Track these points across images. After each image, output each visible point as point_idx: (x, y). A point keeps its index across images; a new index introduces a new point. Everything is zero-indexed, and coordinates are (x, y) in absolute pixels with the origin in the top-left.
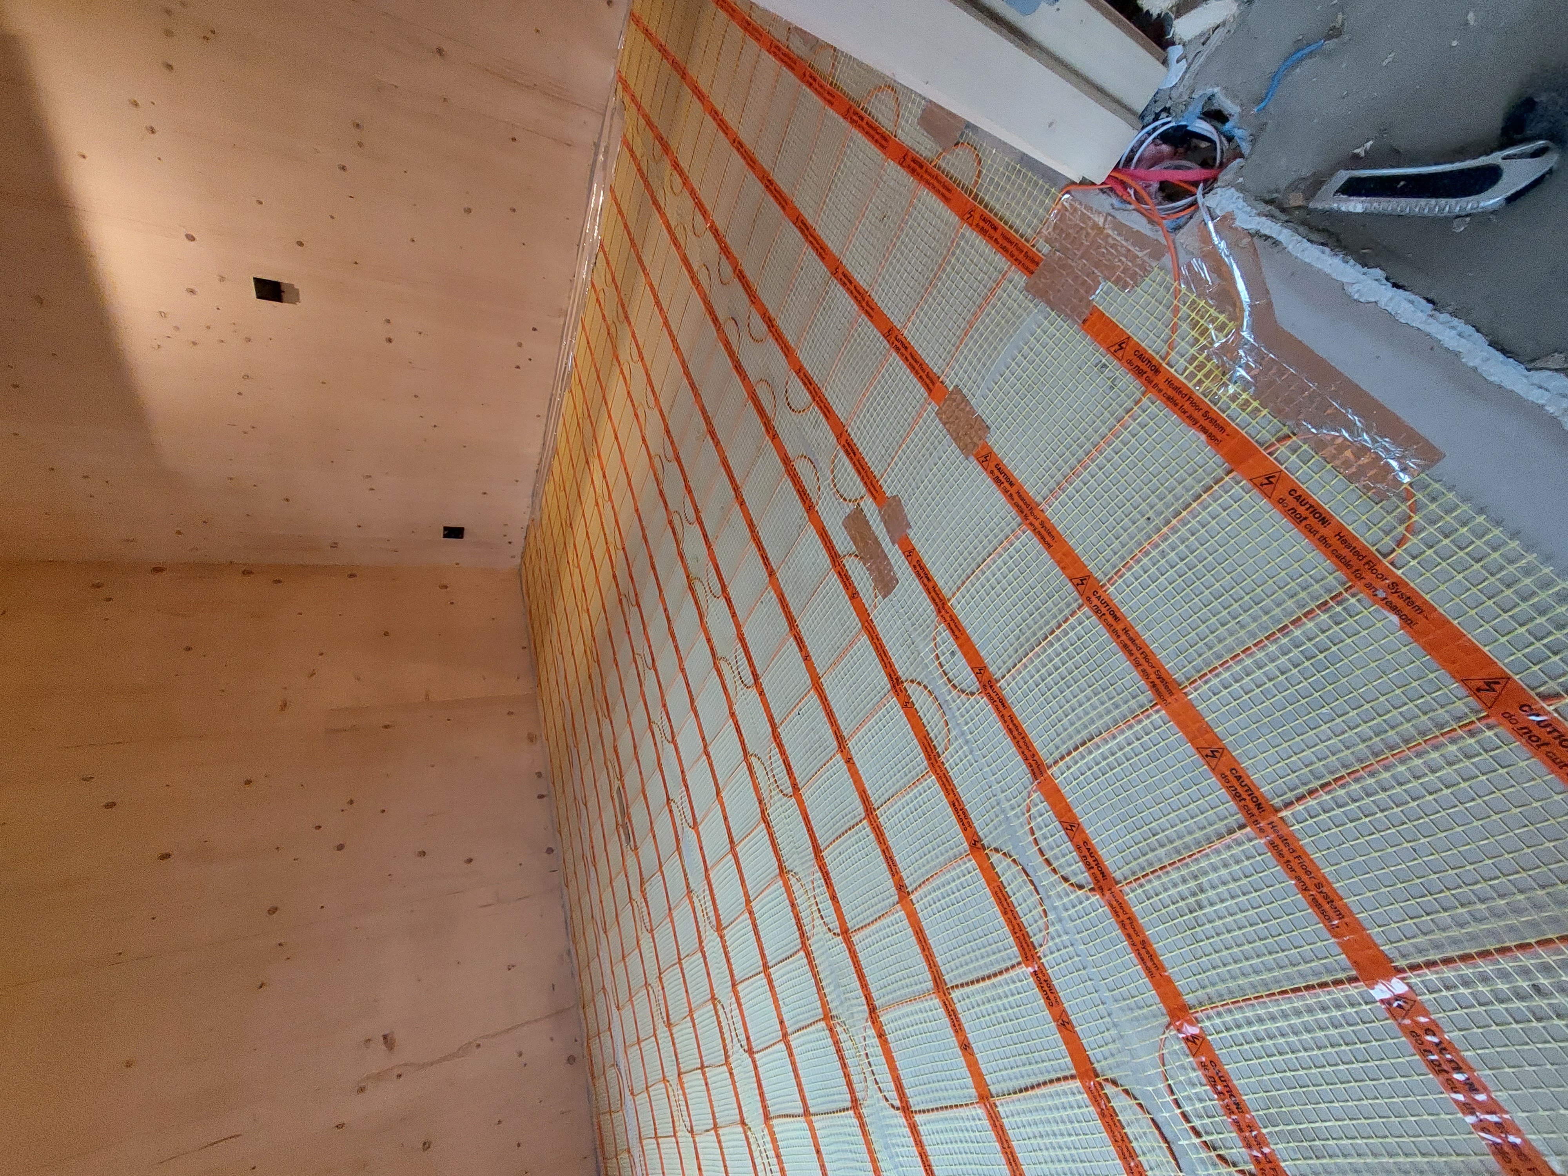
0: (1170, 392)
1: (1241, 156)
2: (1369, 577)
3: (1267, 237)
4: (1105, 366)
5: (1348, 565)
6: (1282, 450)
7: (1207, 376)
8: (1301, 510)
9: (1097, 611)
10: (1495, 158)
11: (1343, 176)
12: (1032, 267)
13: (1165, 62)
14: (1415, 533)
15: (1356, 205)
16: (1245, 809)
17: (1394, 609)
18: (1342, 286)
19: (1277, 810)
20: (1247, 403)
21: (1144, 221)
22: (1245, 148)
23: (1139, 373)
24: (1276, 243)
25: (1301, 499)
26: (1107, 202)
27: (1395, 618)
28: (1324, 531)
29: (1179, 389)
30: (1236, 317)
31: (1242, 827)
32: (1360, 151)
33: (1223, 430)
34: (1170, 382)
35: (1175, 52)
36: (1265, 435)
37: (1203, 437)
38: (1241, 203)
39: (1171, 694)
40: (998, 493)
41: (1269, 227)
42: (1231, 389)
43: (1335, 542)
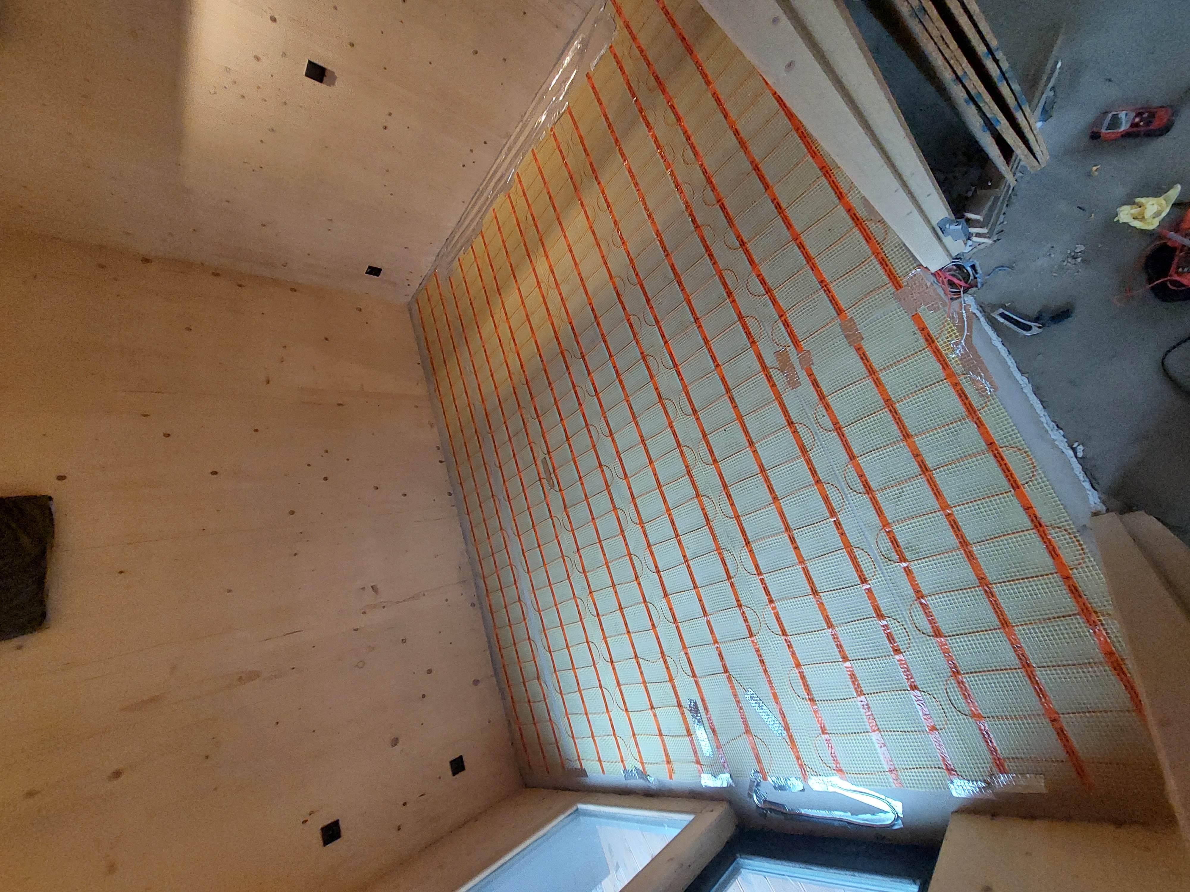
0: (935, 350)
1: (977, 287)
2: (974, 415)
3: (977, 317)
4: (915, 334)
5: (969, 411)
6: (962, 377)
7: (948, 349)
8: (962, 395)
9: (890, 410)
10: (1032, 324)
11: (1001, 310)
12: (898, 288)
13: (966, 244)
14: (987, 407)
15: (1002, 320)
16: (922, 471)
17: (976, 423)
18: (991, 339)
19: (931, 471)
20: (956, 361)
21: (943, 292)
22: (979, 285)
23: (927, 340)
24: (979, 319)
25: (963, 392)
26: (933, 279)
27: (976, 426)
28: (966, 401)
29: (938, 350)
30: (962, 335)
31: (920, 475)
32: (1007, 305)
33: (947, 366)
34: (936, 347)
35: (970, 243)
36: (959, 371)
37: (941, 367)
38: (973, 303)
39: (909, 438)
40: (861, 363)
41: (979, 314)
42: (954, 356)
43: (968, 405)
